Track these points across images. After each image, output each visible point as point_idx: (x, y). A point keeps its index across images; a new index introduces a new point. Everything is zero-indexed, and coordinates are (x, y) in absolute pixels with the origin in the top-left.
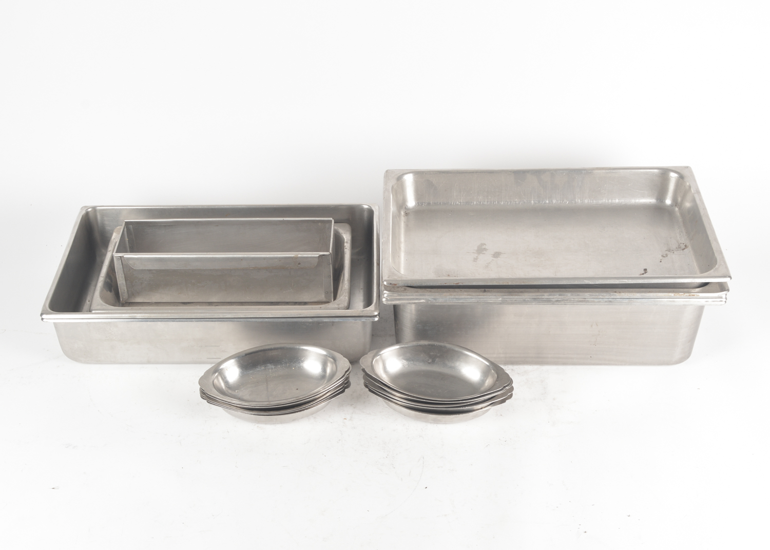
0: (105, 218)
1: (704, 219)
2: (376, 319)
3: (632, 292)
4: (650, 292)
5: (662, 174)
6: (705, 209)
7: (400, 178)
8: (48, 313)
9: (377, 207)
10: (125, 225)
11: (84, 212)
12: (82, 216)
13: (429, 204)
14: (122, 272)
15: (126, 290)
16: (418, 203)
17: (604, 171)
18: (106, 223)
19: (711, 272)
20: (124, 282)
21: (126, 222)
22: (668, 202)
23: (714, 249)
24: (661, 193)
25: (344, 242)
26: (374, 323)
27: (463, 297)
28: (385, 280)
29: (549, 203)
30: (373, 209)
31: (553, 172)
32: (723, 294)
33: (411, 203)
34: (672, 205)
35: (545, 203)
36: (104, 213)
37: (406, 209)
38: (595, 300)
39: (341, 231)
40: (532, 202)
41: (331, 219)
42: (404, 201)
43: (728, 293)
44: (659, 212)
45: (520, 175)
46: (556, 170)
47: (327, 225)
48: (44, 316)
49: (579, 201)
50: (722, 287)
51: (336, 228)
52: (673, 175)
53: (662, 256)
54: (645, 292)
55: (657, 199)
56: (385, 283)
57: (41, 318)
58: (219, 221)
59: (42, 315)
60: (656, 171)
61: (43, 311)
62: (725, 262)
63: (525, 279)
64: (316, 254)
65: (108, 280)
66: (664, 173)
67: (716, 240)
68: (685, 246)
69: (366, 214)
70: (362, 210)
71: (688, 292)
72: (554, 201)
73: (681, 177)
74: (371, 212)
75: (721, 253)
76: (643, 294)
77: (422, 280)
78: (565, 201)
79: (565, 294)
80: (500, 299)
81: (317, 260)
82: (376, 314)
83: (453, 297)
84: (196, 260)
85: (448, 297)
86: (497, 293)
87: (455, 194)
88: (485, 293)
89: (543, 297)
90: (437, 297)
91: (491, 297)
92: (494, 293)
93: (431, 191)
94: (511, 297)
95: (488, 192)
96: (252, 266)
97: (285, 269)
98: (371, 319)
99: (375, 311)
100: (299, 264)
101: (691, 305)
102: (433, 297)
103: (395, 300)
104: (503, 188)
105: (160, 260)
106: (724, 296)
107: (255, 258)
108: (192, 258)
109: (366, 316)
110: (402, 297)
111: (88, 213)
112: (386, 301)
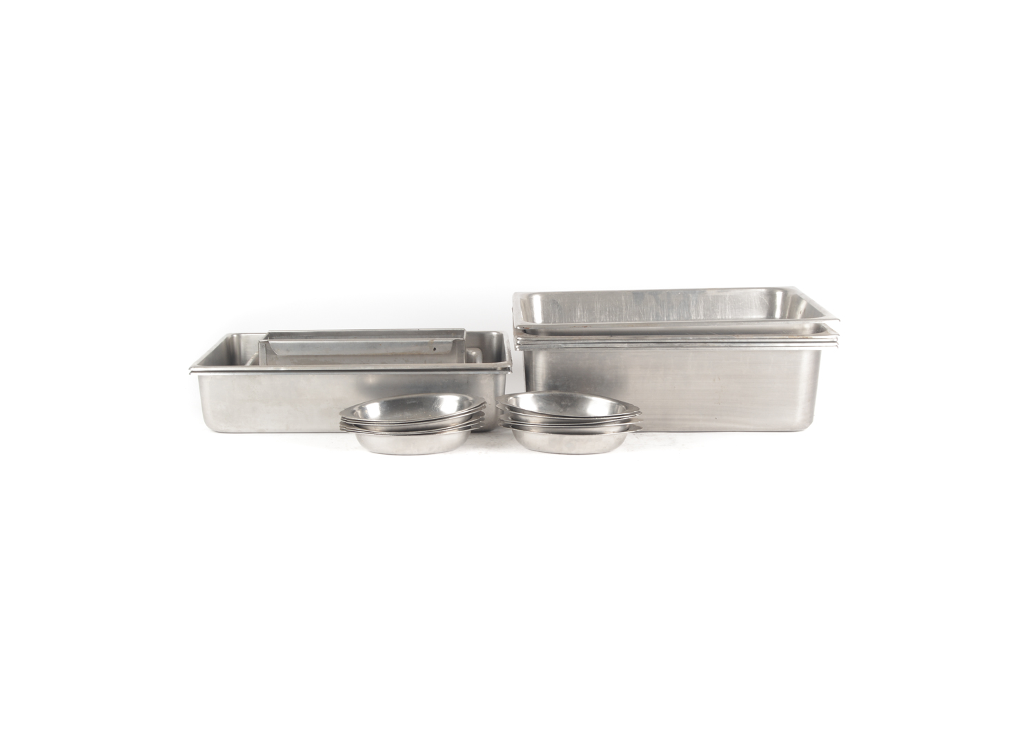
0: (248, 345)
3: (749, 336)
4: (766, 335)
7: (528, 296)
14: (265, 361)
27: (591, 341)
31: (669, 293)
32: (835, 344)
33: (538, 320)
36: (248, 340)
38: (715, 344)
39: (471, 351)
42: (533, 318)
43: (839, 344)
45: (638, 296)
46: (671, 291)
48: (192, 369)
52: (779, 295)
60: (763, 290)
66: (771, 293)
69: (495, 341)
71: (802, 335)
73: (787, 292)
74: (500, 337)
79: (687, 338)
80: (626, 344)
81: (451, 345)
82: (509, 366)
83: (581, 342)
84: (338, 345)
85: (577, 342)
86: (623, 338)
87: (579, 314)
88: (612, 338)
89: (667, 341)
90: (567, 342)
91: (617, 341)
92: (620, 338)
93: (557, 311)
94: (636, 341)
95: (609, 311)
96: (390, 351)
97: (421, 355)
98: (505, 372)
99: (509, 364)
100: (435, 349)
101: (806, 350)
102: (563, 342)
103: (527, 346)
104: (624, 308)
105: (303, 346)
106: (835, 340)
107: (392, 343)
108: (334, 343)
109: (499, 368)
110: (533, 343)
111: (232, 337)
112: (519, 348)
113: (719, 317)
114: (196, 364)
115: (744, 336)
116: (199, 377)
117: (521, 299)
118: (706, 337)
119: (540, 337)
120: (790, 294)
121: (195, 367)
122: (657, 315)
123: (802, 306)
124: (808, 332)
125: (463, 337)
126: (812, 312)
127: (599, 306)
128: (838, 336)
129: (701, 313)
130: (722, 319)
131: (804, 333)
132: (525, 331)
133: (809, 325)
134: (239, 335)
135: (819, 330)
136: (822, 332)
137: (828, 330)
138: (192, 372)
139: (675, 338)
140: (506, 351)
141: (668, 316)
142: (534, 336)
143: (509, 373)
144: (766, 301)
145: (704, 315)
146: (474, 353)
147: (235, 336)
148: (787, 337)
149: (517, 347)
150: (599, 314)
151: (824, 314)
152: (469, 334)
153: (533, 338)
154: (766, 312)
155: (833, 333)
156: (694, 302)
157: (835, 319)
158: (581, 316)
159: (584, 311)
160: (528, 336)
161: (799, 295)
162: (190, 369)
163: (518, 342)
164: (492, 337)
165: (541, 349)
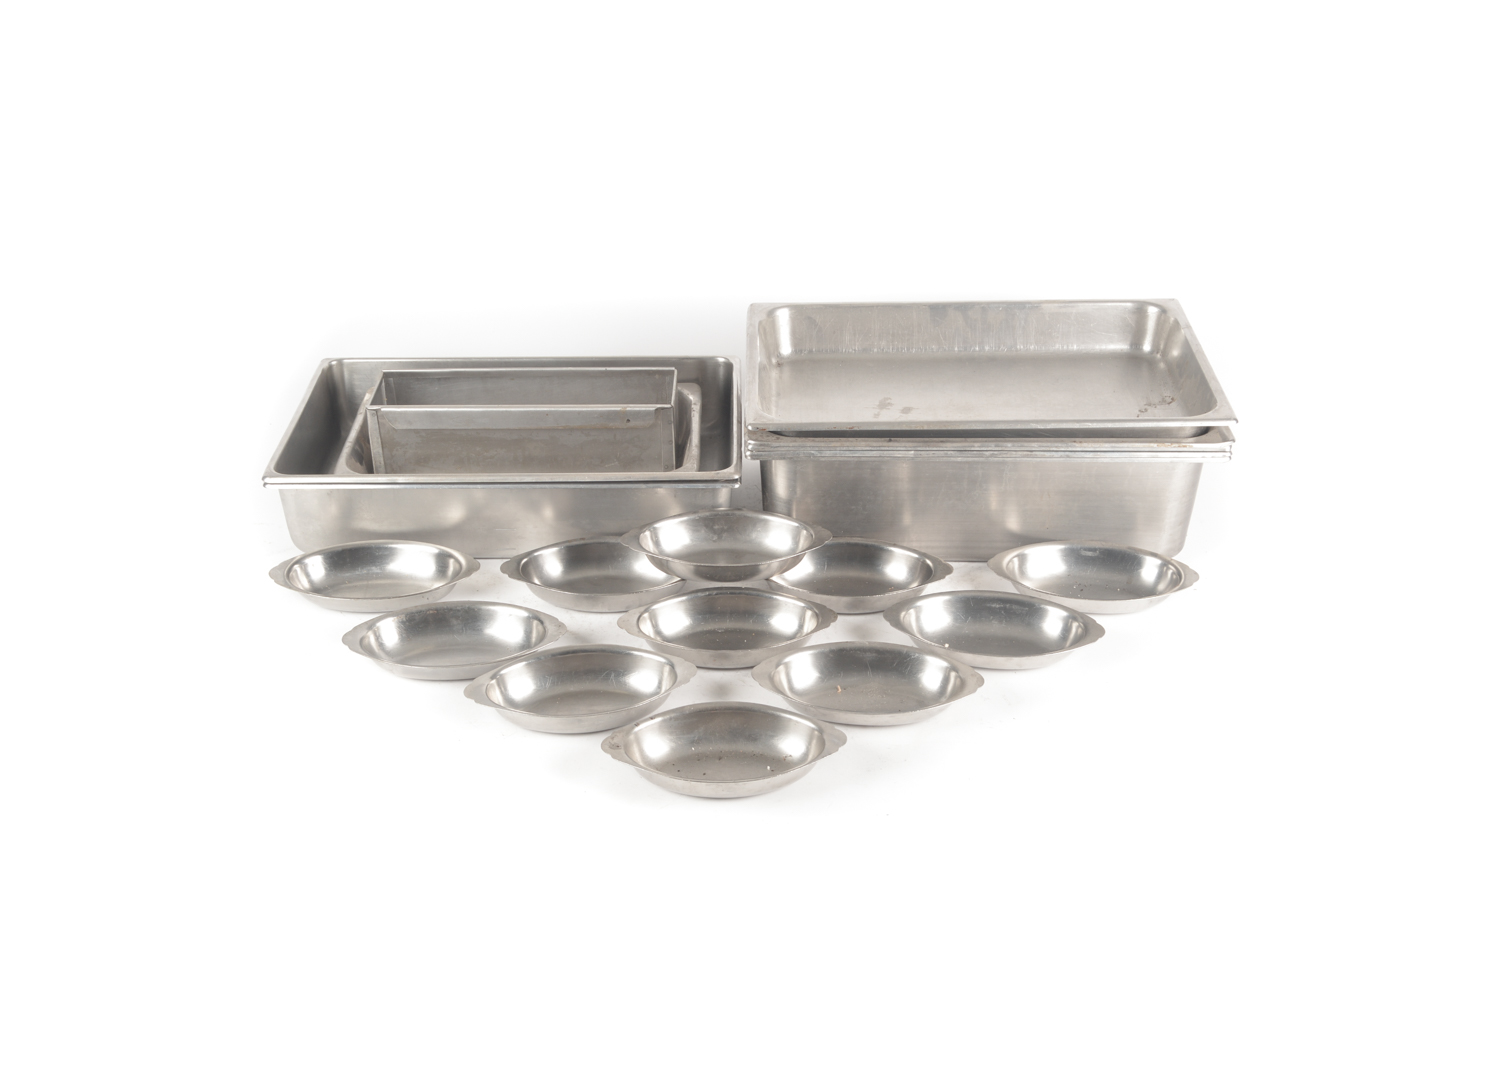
0: (355, 376)
1: (1198, 357)
2: (737, 486)
3: (1098, 442)
4: (1123, 442)
5: (1138, 309)
6: (1198, 345)
7: (771, 313)
8: (271, 476)
9: (738, 360)
10: (383, 377)
11: (326, 365)
12: (323, 370)
13: (811, 351)
14: (378, 435)
15: (383, 463)
16: (796, 351)
17: (1056, 305)
18: (357, 383)
19: (1210, 414)
20: (381, 451)
21: (385, 373)
22: (1147, 347)
23: (1213, 389)
24: (1137, 338)
25: (690, 405)
26: (733, 491)
27: (859, 448)
28: (750, 424)
29: (980, 351)
30: (732, 361)
31: (985, 307)
32: (1225, 445)
33: (786, 348)
34: (1152, 352)
35: (974, 350)
36: (354, 368)
37: (779, 356)
38: (1046, 453)
39: (686, 392)
40: (956, 349)
41: (673, 369)
42: (777, 346)
43: (1233, 444)
44: (1134, 361)
45: (938, 310)
46: (989, 304)
47: (668, 378)
48: (267, 480)
49: (1020, 347)
50: (1224, 436)
51: (679, 388)
52: (1152, 311)
53: (1140, 411)
54: (1116, 442)
55: (1131, 345)
56: (750, 428)
57: (263, 483)
58: (515, 372)
59: (263, 478)
60: (1129, 305)
61: (266, 472)
62: (1227, 403)
63: (947, 422)
64: (652, 407)
65: (357, 447)
66: (1140, 309)
67: (1214, 378)
68: (1173, 399)
69: (722, 372)
70: (717, 364)
71: (1177, 443)
72: (987, 348)
73: (1163, 311)
74: (729, 367)
75: (1222, 392)
76: (1113, 445)
77: (801, 424)
78: (1002, 347)
79: (1004, 444)
80: (913, 452)
81: (653, 416)
82: (737, 477)
83: (845, 449)
85: (837, 449)
86: (908, 444)
87: (847, 338)
88: (891, 444)
89: (973, 448)
90: (823, 449)
91: (898, 448)
92: (903, 444)
93: (814, 332)
94: (927, 449)
95: (893, 335)
96: (562, 423)
97: (608, 429)
98: (730, 485)
100: (628, 421)
101: (1183, 462)
102: (817, 449)
103: (764, 453)
104: (916, 332)
105: (432, 415)
106: (1228, 449)
107: (565, 412)
110: (773, 449)
111: (331, 366)
112: (751, 456)
113: (1059, 347)
114: (272, 469)
116: (281, 491)
118: (1033, 444)
119: (783, 441)
120: (1167, 317)
122: (965, 342)
125: (670, 399)
127: (877, 327)
129: (1032, 340)
138: (266, 485)
139: (987, 443)
141: (982, 345)
142: (775, 437)
144: (1132, 323)
145: (1037, 344)
147: (335, 364)
148: (1155, 445)
153: (773, 440)
154: (1131, 338)
156: (1023, 322)
158: (850, 341)
159: (855, 335)
163: (750, 447)
165: (782, 457)
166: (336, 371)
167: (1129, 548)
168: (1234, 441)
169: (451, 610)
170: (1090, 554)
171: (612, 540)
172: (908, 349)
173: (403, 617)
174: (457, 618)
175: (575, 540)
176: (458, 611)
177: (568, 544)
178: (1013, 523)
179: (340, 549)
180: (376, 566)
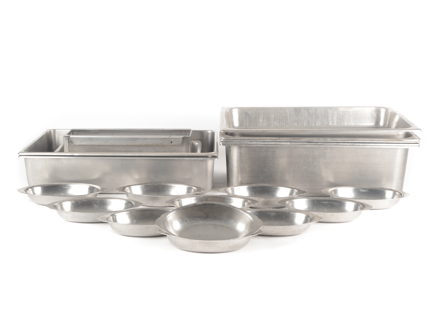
0: (60, 136)
7: (230, 111)
10: (72, 130)
13: (246, 126)
16: (240, 126)
17: (344, 108)
19: (410, 128)
22: (382, 124)
24: (377, 121)
25: (197, 146)
27: (267, 141)
29: (314, 126)
31: (316, 108)
33: (236, 124)
34: (384, 126)
35: (312, 126)
39: (195, 142)
40: (305, 125)
47: (188, 133)
49: (330, 123)
52: (383, 110)
55: (375, 124)
56: (222, 132)
60: (374, 108)
64: (181, 137)
66: (378, 109)
72: (317, 125)
76: (371, 140)
77: (243, 130)
79: (327, 139)
80: (289, 143)
81: (181, 140)
82: (216, 155)
83: (261, 141)
84: (112, 139)
85: (258, 141)
86: (287, 139)
87: (261, 121)
88: (280, 139)
89: (314, 141)
90: (252, 141)
91: (283, 141)
92: (285, 139)
93: (248, 118)
94: (295, 141)
95: (279, 119)
96: (144, 143)
97: (163, 146)
98: (213, 159)
99: (216, 153)
100: (172, 142)
101: (400, 148)
102: (249, 141)
103: (227, 143)
104: (288, 117)
105: (91, 139)
106: (418, 142)
107: (145, 138)
108: (110, 138)
109: (210, 156)
110: (231, 141)
111: (50, 132)
112: (222, 144)
113: (346, 124)
114: (23, 151)
115: (362, 139)
116: (25, 159)
117: (226, 112)
118: (338, 139)
119: (236, 138)
120: (390, 111)
121: (22, 153)
122: (308, 122)
123: (396, 119)
124: (401, 137)
125: (189, 135)
126: (403, 124)
127: (273, 116)
128: (420, 140)
129: (335, 121)
130: (348, 125)
131: (399, 138)
132: (227, 134)
133: (402, 132)
134: (54, 130)
135: (408, 135)
136: (409, 137)
137: (414, 136)
138: (20, 155)
139: (319, 139)
140: (215, 144)
141: (315, 123)
142: (232, 137)
143: (216, 159)
144: (375, 115)
145: (337, 123)
146: (197, 144)
147: (52, 131)
148: (388, 140)
149: (221, 143)
150: (273, 121)
151: (411, 125)
152: (194, 132)
153: (231, 138)
154: (374, 122)
155: (416, 137)
156: (331, 115)
157: (418, 129)
158: (262, 122)
159: (264, 119)
160: (228, 136)
161: (395, 112)
162: (18, 154)
163: (222, 140)
164: (208, 133)
165: (235, 145)
166: (52, 133)
167: (380, 188)
168: (420, 139)
169: (94, 200)
170: (364, 191)
171: (164, 184)
172: (285, 125)
173: (73, 202)
174: (96, 204)
175: (148, 183)
176: (97, 201)
177: (145, 184)
178: (331, 179)
179: (48, 185)
180: (63, 193)
